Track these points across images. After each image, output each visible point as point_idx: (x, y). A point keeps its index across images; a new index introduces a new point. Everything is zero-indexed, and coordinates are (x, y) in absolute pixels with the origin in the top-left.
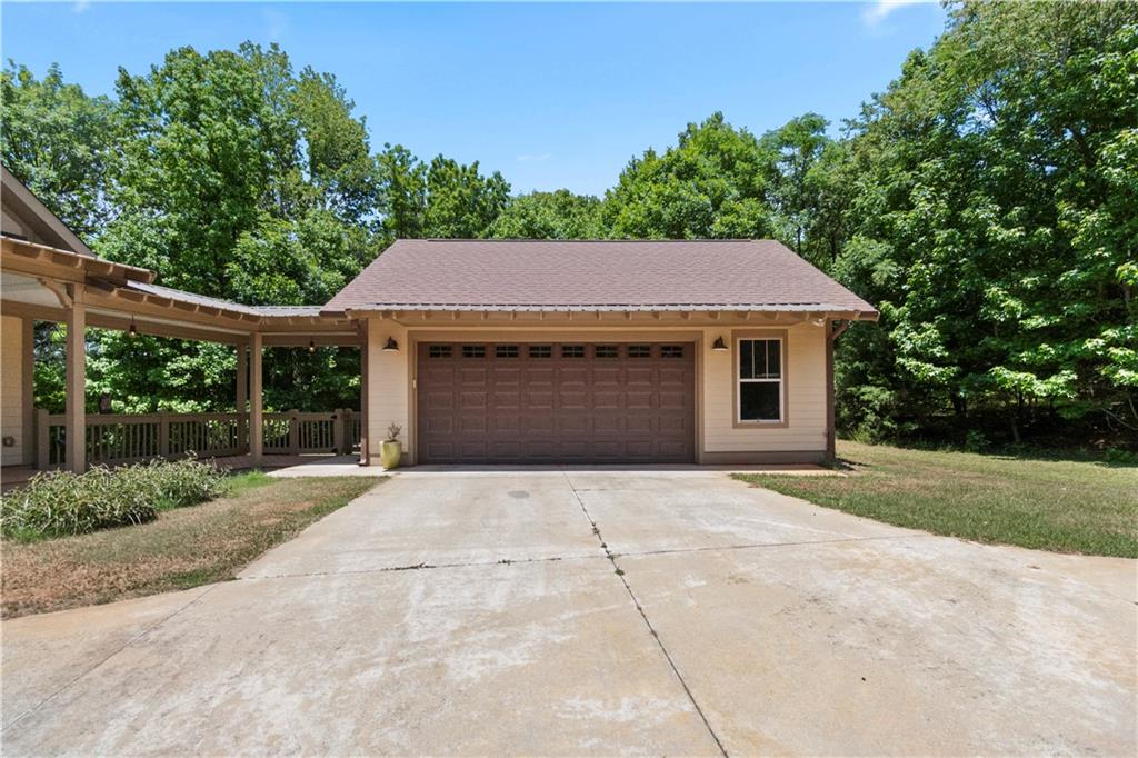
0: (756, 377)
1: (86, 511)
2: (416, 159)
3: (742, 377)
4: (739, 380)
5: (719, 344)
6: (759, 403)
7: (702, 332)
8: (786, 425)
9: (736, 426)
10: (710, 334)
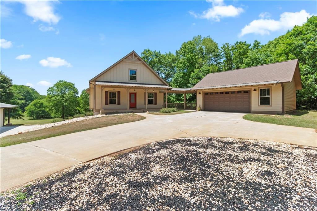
0: (264, 96)
1: (165, 111)
2: (230, 45)
3: (260, 96)
4: (260, 97)
5: (255, 90)
6: (265, 101)
7: (251, 88)
8: (271, 106)
9: (259, 106)
10: (253, 88)
